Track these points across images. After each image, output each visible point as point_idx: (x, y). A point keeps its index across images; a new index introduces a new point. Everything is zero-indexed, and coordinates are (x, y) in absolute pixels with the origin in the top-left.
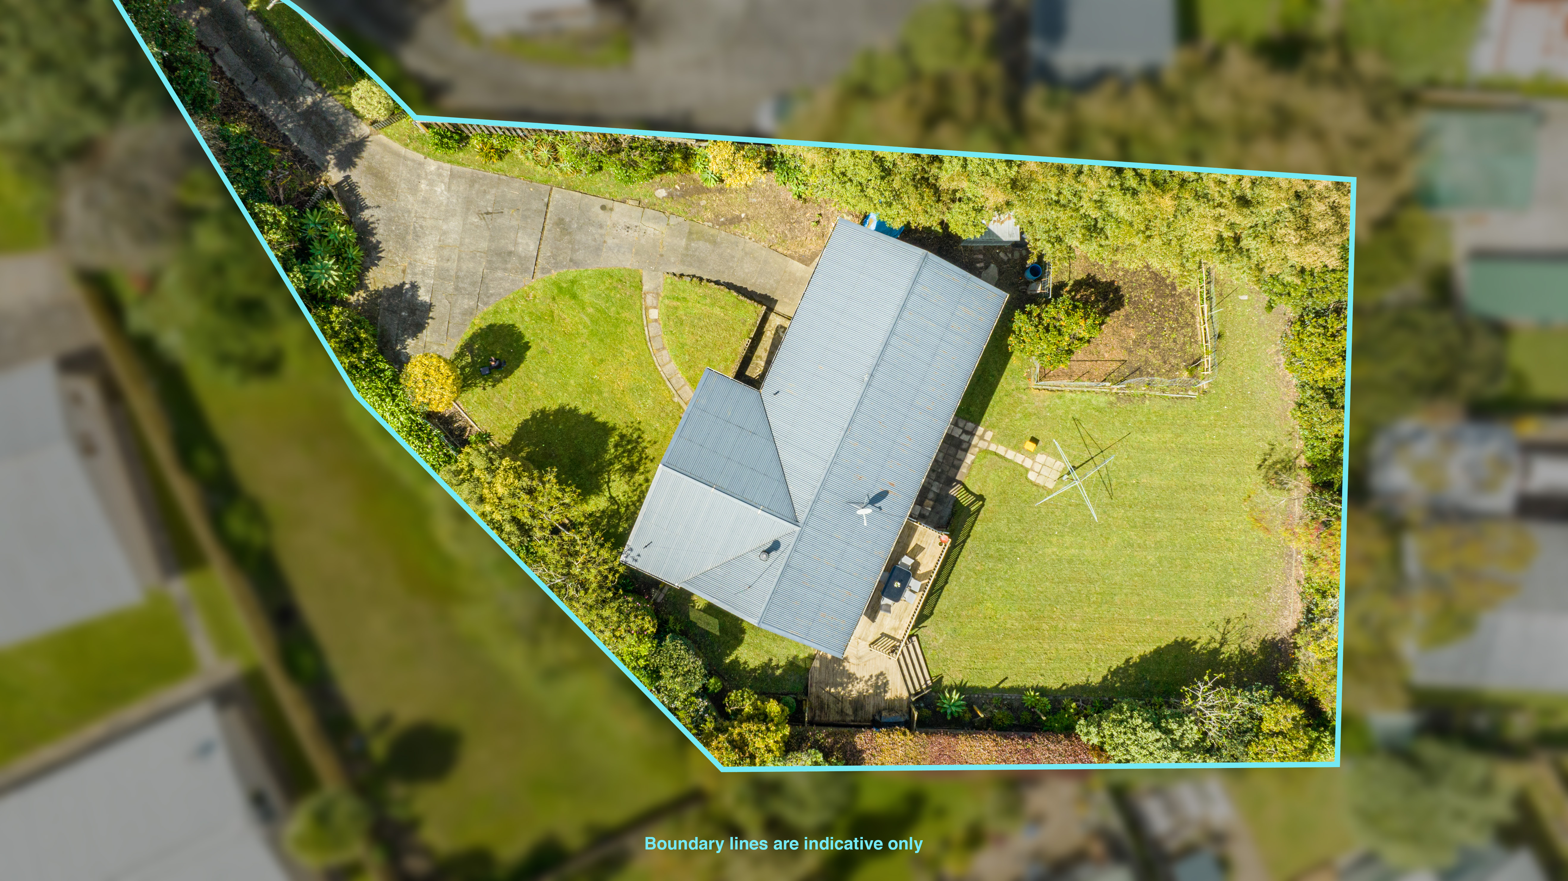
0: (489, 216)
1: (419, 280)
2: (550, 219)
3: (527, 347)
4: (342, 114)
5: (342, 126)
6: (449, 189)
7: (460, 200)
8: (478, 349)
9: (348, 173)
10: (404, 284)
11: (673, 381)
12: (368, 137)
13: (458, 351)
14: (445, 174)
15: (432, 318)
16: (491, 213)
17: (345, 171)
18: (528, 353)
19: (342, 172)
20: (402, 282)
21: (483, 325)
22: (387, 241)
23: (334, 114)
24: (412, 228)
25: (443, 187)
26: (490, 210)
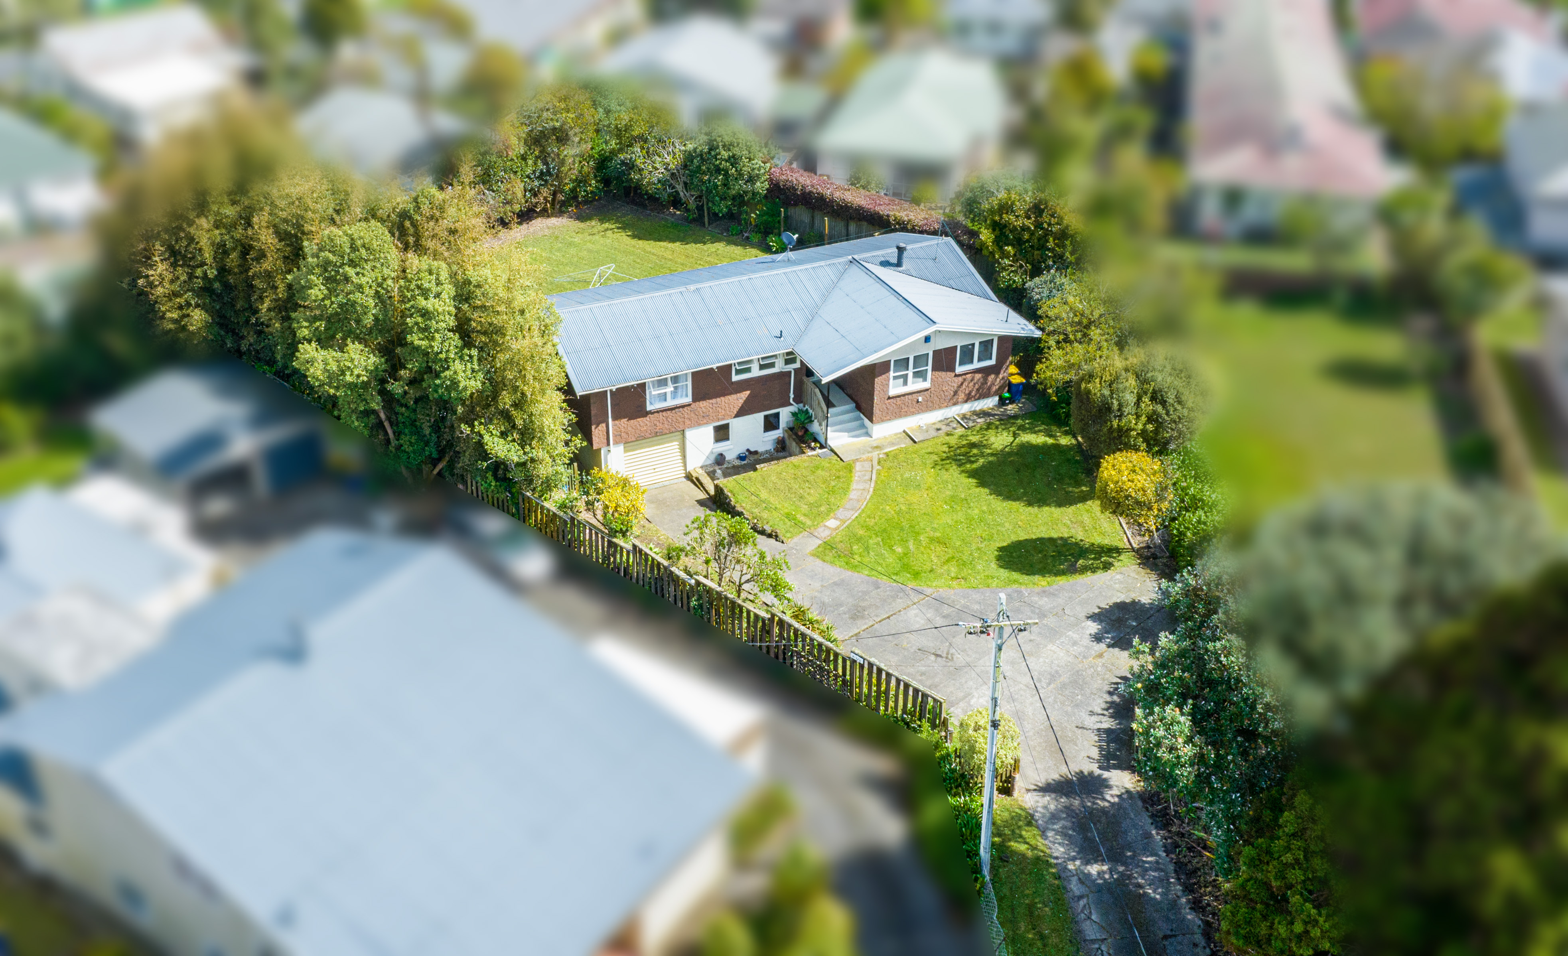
0: (939, 653)
1: (1087, 641)
2: (865, 624)
3: (1001, 549)
4: (1053, 830)
5: (1064, 819)
6: (968, 695)
7: (963, 680)
8: (1063, 565)
9: (1097, 772)
10: (1109, 646)
11: (867, 477)
12: (1035, 790)
13: (1089, 573)
14: (960, 710)
15: (1099, 608)
16: (934, 654)
17: (1099, 776)
18: (1005, 544)
19: (1104, 776)
20: (1111, 649)
21: (1037, 578)
22: (1100, 690)
23: (1064, 835)
24: (1052, 686)
25: (973, 702)
26: (933, 658)
